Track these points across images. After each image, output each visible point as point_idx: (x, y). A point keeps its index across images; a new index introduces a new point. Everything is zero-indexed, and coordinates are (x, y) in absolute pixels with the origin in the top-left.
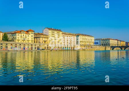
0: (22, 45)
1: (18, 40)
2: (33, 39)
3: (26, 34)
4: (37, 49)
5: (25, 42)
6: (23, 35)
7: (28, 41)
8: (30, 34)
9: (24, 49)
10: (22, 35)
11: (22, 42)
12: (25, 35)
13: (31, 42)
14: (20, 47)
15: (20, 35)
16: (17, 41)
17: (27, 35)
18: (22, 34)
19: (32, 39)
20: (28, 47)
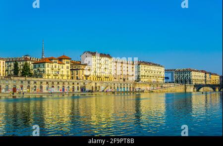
1: (48, 75)
2: (70, 73)
3: (58, 63)
4: (80, 90)
5: (57, 77)
6: (55, 67)
7: (62, 76)
8: (64, 64)
9: (64, 90)
10: (54, 67)
11: (54, 77)
12: (57, 65)
14: (58, 87)
15: (50, 65)
16: (47, 77)
17: (61, 66)
18: (54, 64)
19: (68, 72)
20: (69, 87)
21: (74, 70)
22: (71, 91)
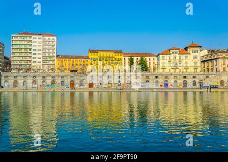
0: (160, 77)
1: (164, 68)
2: (199, 64)
3: (179, 54)
4: (198, 86)
5: (178, 70)
6: (175, 58)
7: (187, 68)
8: (189, 54)
9: (166, 85)
10: (172, 58)
12: (178, 56)
13: (193, 70)
14: (157, 82)
15: (167, 57)
16: (161, 70)
17: (183, 57)
18: (172, 56)
19: (195, 63)
20: (176, 82)
21: (213, 59)
22: (181, 87)
